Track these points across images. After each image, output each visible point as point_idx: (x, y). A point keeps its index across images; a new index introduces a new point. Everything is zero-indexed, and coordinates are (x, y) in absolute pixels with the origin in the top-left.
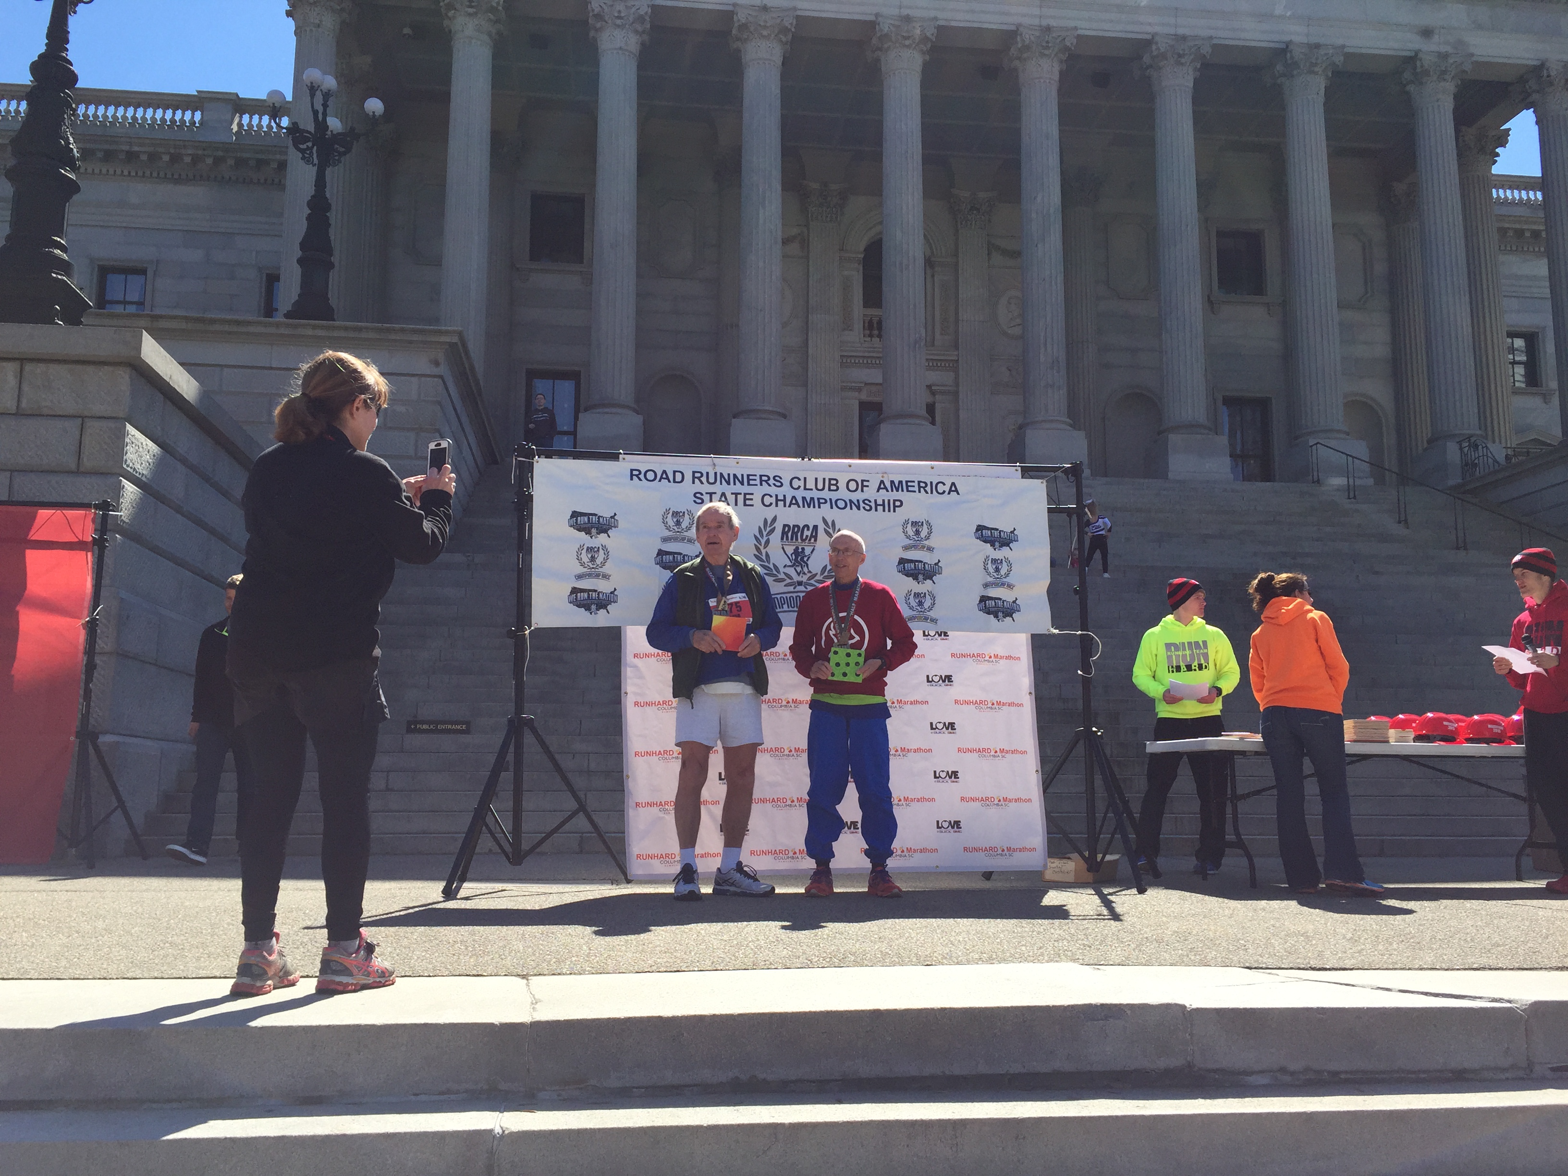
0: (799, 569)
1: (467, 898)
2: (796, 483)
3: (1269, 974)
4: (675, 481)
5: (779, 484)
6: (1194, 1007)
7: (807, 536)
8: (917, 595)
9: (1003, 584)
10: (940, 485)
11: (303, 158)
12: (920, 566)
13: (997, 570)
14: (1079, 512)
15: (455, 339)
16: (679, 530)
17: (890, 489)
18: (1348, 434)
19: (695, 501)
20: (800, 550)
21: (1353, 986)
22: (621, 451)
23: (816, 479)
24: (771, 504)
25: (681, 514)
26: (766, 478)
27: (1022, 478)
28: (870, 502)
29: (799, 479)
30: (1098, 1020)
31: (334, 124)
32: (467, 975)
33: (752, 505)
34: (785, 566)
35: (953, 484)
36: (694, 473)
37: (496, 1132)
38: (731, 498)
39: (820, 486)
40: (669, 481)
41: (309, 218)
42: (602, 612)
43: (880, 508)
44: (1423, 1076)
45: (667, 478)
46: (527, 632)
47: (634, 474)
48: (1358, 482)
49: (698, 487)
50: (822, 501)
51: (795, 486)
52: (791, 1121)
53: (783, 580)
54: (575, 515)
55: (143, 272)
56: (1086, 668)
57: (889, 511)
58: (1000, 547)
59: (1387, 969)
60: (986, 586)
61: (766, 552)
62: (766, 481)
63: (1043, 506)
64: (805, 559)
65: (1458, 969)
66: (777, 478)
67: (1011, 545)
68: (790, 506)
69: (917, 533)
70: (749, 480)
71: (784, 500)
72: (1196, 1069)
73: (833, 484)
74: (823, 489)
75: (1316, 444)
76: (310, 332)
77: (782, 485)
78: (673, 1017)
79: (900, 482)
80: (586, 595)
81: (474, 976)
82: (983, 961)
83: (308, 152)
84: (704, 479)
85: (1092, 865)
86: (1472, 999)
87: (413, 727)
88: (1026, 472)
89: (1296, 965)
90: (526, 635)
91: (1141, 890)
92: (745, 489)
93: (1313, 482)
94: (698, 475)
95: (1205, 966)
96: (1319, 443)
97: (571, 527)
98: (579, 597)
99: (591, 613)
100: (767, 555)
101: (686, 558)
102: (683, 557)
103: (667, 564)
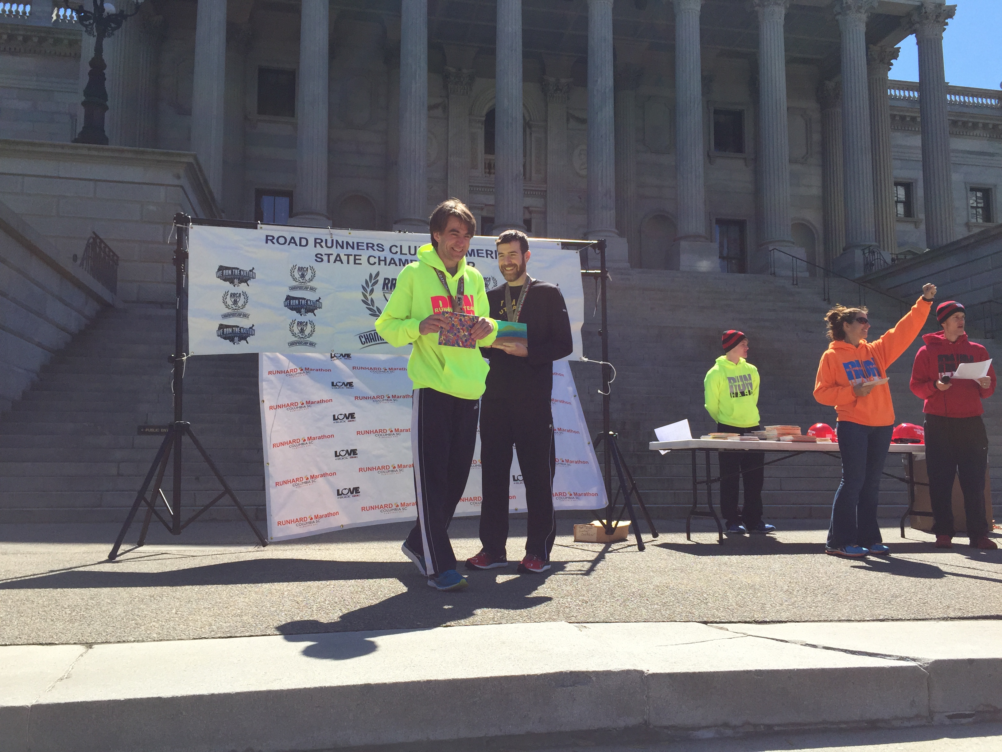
2: (394, 250)
3: (722, 628)
4: (300, 245)
5: (381, 249)
6: (650, 672)
11: (87, 32)
14: (603, 276)
15: (191, 160)
16: (304, 281)
18: (793, 243)
19: (316, 260)
22: (259, 222)
23: (410, 247)
24: (375, 263)
25: (305, 269)
26: (371, 245)
27: (562, 249)
29: (397, 247)
30: (568, 686)
31: (110, 8)
33: (361, 264)
36: (316, 239)
38: (344, 259)
40: (296, 245)
41: (90, 74)
42: (243, 342)
44: (844, 726)
45: (295, 243)
46: (184, 358)
48: (800, 274)
49: (319, 250)
54: (221, 268)
56: (605, 389)
61: (372, 298)
62: (371, 247)
66: (379, 245)
70: (358, 246)
71: (385, 261)
72: (651, 727)
77: (383, 250)
83: (90, 27)
84: (323, 244)
85: (609, 530)
86: (883, 657)
87: (142, 430)
88: (565, 246)
89: (743, 618)
90: (183, 360)
91: (641, 548)
92: (355, 252)
93: (771, 274)
94: (320, 241)
95: (672, 621)
96: (775, 249)
97: (218, 277)
98: (225, 332)
99: (234, 344)
100: (372, 300)
101: (309, 302)
102: (307, 301)
103: (294, 306)
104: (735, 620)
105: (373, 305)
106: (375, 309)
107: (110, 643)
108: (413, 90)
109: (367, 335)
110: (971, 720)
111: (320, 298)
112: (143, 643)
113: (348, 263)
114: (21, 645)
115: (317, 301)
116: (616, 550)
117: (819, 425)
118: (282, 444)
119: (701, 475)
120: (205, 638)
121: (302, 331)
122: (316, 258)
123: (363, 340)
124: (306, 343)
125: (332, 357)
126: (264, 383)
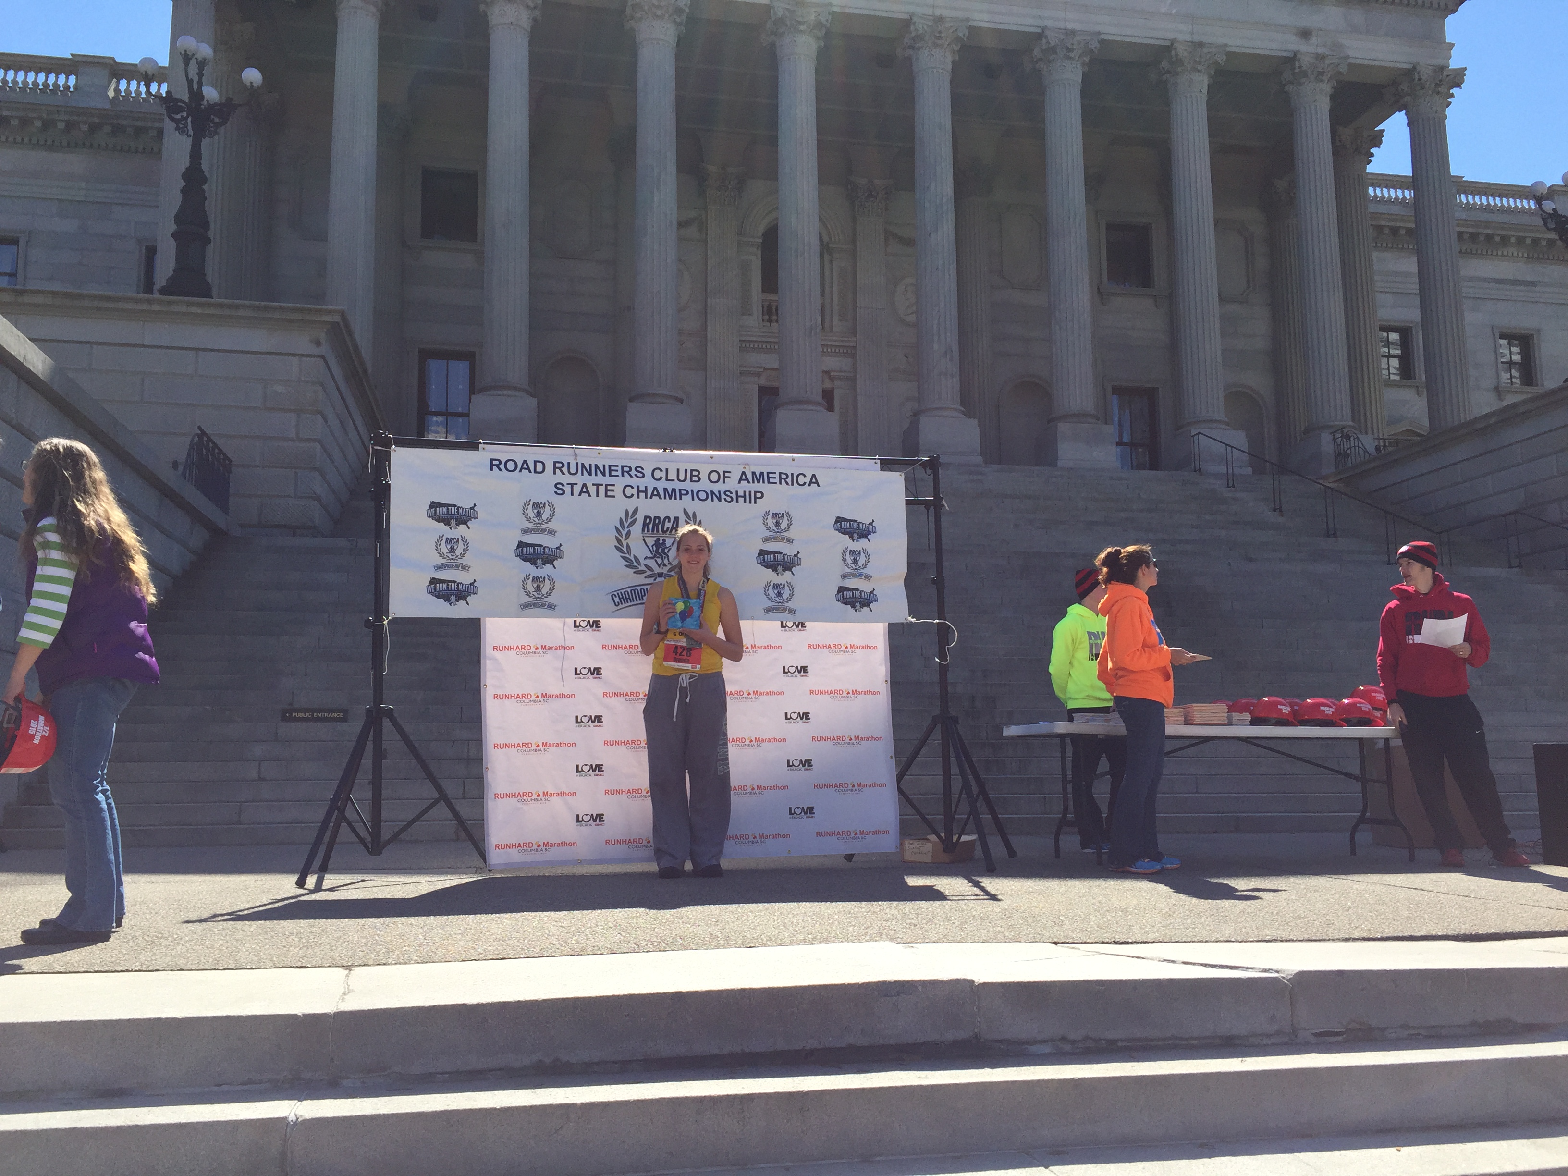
0: (659, 561)
1: (331, 890)
2: (658, 474)
3: (1073, 948)
4: (535, 472)
5: (641, 475)
6: (981, 981)
7: (668, 528)
8: (776, 586)
9: (861, 575)
10: (801, 477)
11: (177, 129)
12: (780, 557)
13: (855, 561)
14: (936, 504)
15: (337, 318)
16: (540, 522)
17: (751, 480)
18: (1228, 424)
19: (556, 492)
20: (661, 542)
21: (1143, 958)
22: (481, 441)
23: (678, 470)
24: (633, 495)
25: (542, 505)
26: (627, 469)
27: (881, 470)
28: (731, 493)
29: (661, 470)
30: (892, 996)
31: (210, 94)
32: (291, 967)
33: (614, 497)
34: (645, 558)
35: (814, 476)
36: (555, 463)
37: (290, 1119)
38: (592, 490)
39: (682, 477)
40: (530, 472)
41: (184, 191)
42: (462, 603)
43: (741, 500)
44: (1195, 1042)
45: (528, 468)
46: (385, 622)
47: (495, 464)
48: (1237, 471)
49: (559, 478)
50: (684, 492)
51: (657, 476)
52: (583, 1101)
53: (643, 572)
54: (433, 505)
55: (15, 242)
56: (943, 657)
57: (750, 502)
58: (858, 538)
59: (1185, 942)
60: (844, 576)
61: (627, 544)
62: (627, 472)
63: (903, 498)
64: (666, 551)
65: (1251, 941)
66: (638, 469)
67: (869, 536)
68: (651, 498)
69: (777, 524)
70: (610, 471)
71: (646, 492)
72: (982, 1040)
73: (694, 475)
74: (685, 480)
75: (1198, 434)
76: (184, 309)
77: (643, 476)
78: (478, 1004)
79: (762, 474)
80: (445, 586)
81: (297, 967)
82: (805, 942)
83: (183, 122)
84: (565, 469)
85: (949, 846)
86: (1245, 969)
87: (287, 715)
88: (885, 465)
89: (1101, 939)
90: (384, 625)
92: (607, 480)
93: (1195, 471)
94: (560, 465)
95: (1015, 942)
96: (1200, 433)
97: (430, 517)
98: (438, 588)
99: (450, 604)
101: (547, 550)
102: (544, 549)
103: (527, 557)
104: (1092, 941)
105: (629, 553)
106: (633, 555)
108: (656, 204)
109: (621, 594)
110: (1340, 1038)
111: (561, 545)
113: (598, 496)
114: (269, 968)
115: (557, 548)
118: (507, 746)
120: (475, 960)
121: (538, 589)
122: (556, 490)
123: (616, 600)
124: (543, 605)
126: (487, 662)
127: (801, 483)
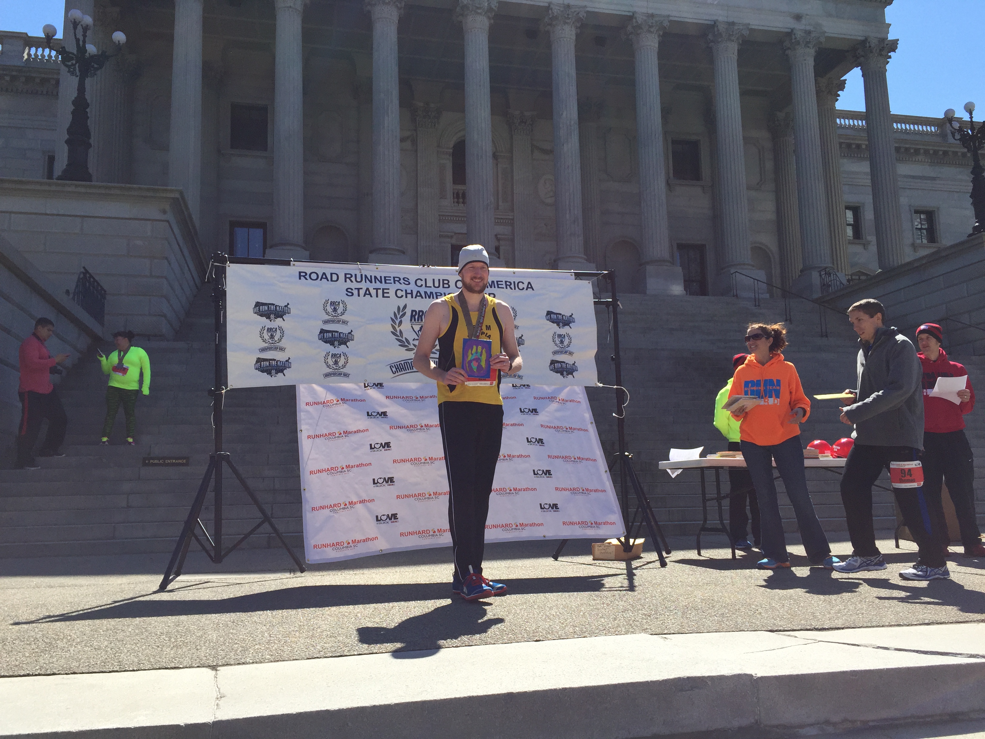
2: (419, 283)
3: (789, 636)
4: (332, 280)
5: (407, 283)
6: (759, 675)
9: (566, 352)
10: (520, 284)
11: (69, 71)
13: (562, 342)
14: (614, 304)
15: (177, 195)
16: (336, 315)
18: (753, 266)
19: (347, 294)
22: (292, 259)
23: (434, 280)
24: (402, 296)
25: (337, 303)
26: (398, 279)
27: (576, 280)
29: (422, 280)
30: (687, 691)
31: (91, 49)
32: (166, 668)
33: (389, 297)
34: (414, 340)
35: (529, 283)
36: (346, 274)
38: (373, 292)
39: (437, 285)
40: (328, 280)
41: (73, 112)
42: (280, 375)
45: (326, 278)
46: (224, 391)
48: (761, 296)
49: (349, 284)
51: (419, 285)
53: (412, 350)
54: (258, 304)
56: (620, 412)
58: (563, 326)
60: (555, 353)
61: (400, 330)
62: (398, 281)
63: (591, 300)
66: (406, 279)
67: (570, 325)
68: (416, 298)
70: (385, 280)
71: (412, 293)
72: (762, 726)
73: (445, 283)
74: (439, 286)
75: (735, 272)
76: (74, 189)
77: (409, 284)
82: (578, 635)
83: (72, 67)
84: (353, 279)
85: (626, 547)
86: (954, 655)
87: (147, 462)
88: (578, 276)
89: (803, 626)
90: (222, 393)
91: (663, 564)
92: (383, 286)
93: (734, 296)
94: (349, 276)
95: (741, 631)
96: (736, 272)
97: (255, 313)
98: (262, 365)
99: (271, 376)
100: (401, 332)
101: (341, 335)
102: (340, 334)
103: (328, 340)
104: (797, 628)
105: (402, 336)
106: (404, 340)
107: (231, 665)
108: (386, 125)
109: (397, 365)
111: (352, 331)
112: (262, 664)
113: (377, 296)
114: (148, 670)
115: (349, 333)
116: (640, 566)
117: (817, 442)
118: (320, 471)
119: (711, 492)
120: (318, 658)
121: (336, 363)
123: (394, 369)
124: (340, 374)
125: (365, 387)
126: (302, 413)
127: (521, 288)
